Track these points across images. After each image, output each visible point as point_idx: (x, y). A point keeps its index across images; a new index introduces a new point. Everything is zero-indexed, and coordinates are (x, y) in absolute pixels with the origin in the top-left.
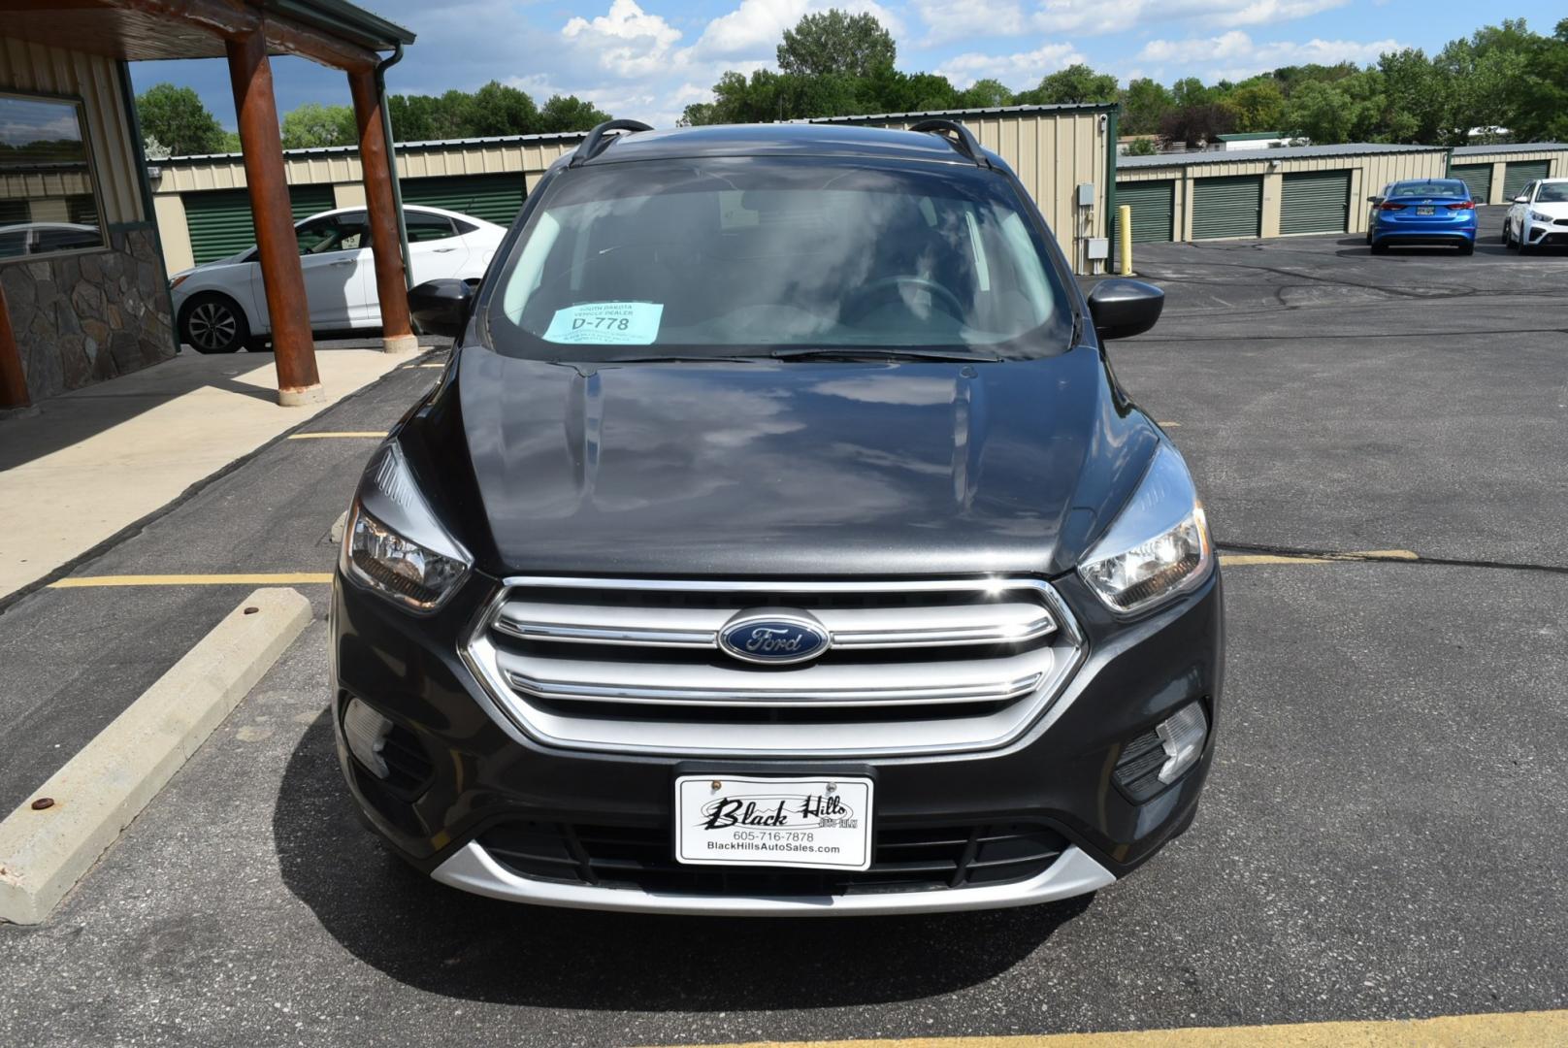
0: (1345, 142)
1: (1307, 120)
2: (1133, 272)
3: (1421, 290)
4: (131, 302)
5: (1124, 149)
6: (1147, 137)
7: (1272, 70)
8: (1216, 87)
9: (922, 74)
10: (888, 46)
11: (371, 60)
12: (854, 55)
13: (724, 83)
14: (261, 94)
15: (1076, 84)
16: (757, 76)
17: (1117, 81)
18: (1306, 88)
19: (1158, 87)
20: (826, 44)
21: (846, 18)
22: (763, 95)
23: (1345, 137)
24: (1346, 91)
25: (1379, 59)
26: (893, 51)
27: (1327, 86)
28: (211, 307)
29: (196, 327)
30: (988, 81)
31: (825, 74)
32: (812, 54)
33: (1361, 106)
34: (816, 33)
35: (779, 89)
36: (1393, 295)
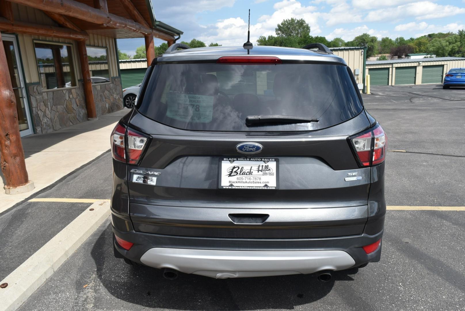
0: (447, 56)
1: (435, 50)
2: (370, 93)
3: (452, 99)
4: (115, 95)
5: (378, 58)
6: (385, 55)
7: (427, 34)
8: (409, 40)
9: (318, 37)
10: (308, 28)
11: (173, 38)
12: (298, 31)
13: (260, 39)
14: (152, 48)
15: (365, 39)
16: (269, 37)
17: (377, 38)
18: (435, 40)
19: (391, 40)
20: (290, 28)
21: (296, 20)
22: (271, 43)
23: (447, 55)
24: (447, 41)
25: (458, 32)
26: (309, 30)
27: (441, 40)
28: (131, 97)
29: (128, 102)
30: (338, 38)
31: (289, 36)
32: (285, 31)
33: (452, 46)
34: (287, 25)
35: (276, 41)
36: (443, 100)
